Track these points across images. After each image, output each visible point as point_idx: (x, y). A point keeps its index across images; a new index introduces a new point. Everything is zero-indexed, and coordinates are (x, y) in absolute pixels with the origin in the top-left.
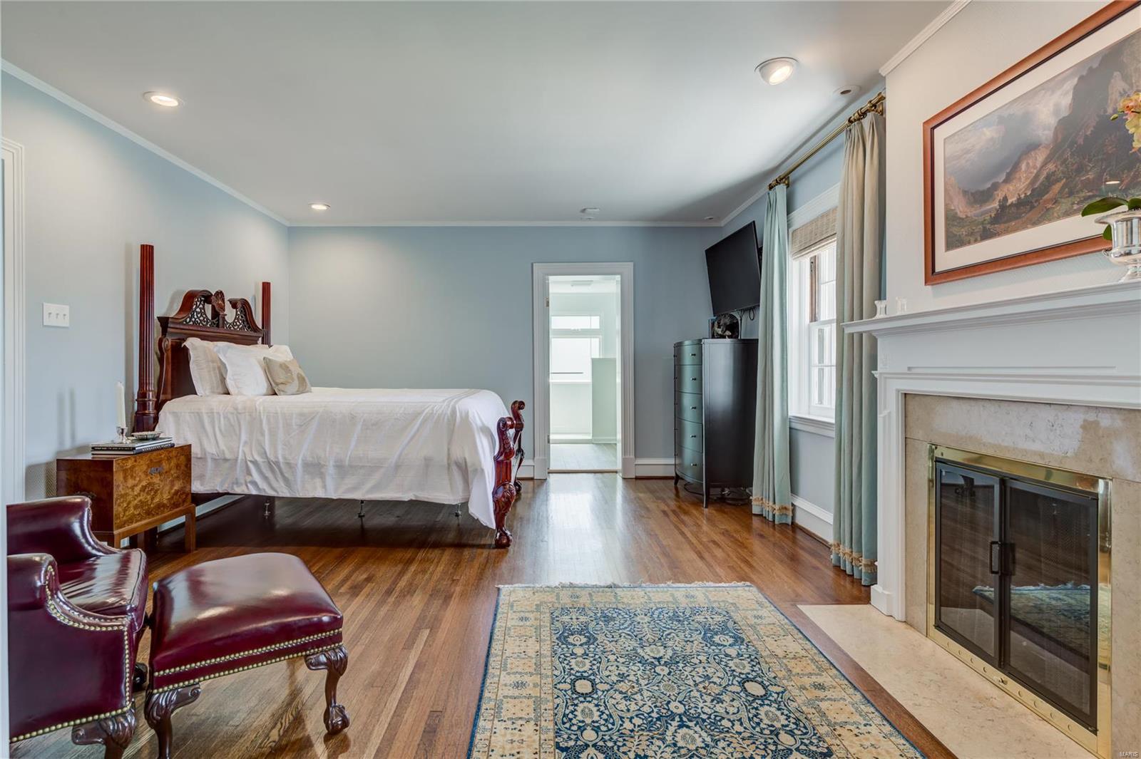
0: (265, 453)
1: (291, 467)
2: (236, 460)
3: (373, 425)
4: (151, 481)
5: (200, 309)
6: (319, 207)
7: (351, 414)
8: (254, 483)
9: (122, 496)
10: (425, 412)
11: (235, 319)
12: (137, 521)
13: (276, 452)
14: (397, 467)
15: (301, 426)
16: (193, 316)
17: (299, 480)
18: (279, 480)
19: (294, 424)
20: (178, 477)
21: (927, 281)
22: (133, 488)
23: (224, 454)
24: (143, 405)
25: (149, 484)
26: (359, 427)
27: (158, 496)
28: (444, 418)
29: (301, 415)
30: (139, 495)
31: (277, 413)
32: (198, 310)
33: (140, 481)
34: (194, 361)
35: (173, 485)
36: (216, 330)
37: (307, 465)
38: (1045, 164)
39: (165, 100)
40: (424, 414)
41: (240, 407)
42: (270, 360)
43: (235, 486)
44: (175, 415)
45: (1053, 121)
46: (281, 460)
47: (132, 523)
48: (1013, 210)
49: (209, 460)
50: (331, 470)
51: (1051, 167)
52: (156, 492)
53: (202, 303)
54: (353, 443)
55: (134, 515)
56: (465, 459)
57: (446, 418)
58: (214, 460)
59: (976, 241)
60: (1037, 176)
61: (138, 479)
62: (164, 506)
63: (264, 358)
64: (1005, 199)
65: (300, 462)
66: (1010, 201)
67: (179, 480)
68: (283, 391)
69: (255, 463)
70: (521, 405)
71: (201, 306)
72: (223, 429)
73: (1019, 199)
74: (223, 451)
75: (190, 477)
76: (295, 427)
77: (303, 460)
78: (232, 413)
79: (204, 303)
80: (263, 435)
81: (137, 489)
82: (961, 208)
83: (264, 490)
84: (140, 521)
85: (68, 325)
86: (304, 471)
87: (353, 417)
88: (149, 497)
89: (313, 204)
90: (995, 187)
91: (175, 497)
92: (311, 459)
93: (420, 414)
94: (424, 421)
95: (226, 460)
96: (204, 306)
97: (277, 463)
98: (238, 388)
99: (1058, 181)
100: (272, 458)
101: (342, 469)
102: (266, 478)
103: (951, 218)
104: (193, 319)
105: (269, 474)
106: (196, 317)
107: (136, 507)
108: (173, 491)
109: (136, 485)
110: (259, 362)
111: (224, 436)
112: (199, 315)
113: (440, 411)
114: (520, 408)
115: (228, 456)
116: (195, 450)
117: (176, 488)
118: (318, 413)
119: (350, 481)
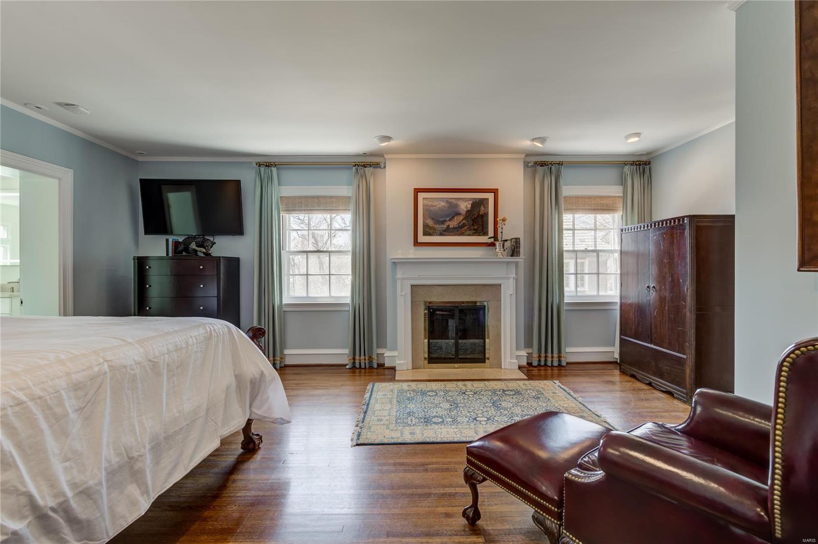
13: (52, 482)
15: (81, 409)
17: (106, 509)
21: (414, 245)
29: (76, 387)
37: (112, 475)
38: (463, 220)
45: (465, 210)
48: (452, 230)
50: (148, 459)
51: (464, 221)
59: (437, 235)
60: (460, 222)
64: (449, 226)
66: (450, 227)
73: (454, 227)
76: (73, 416)
82: (430, 223)
90: (445, 221)
92: (117, 460)
97: (65, 509)
99: (466, 226)
101: (158, 450)
103: (426, 226)
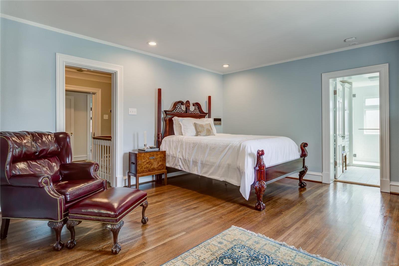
0: (183, 156)
1: (189, 162)
2: (176, 157)
3: (213, 149)
4: (150, 161)
5: (180, 107)
6: (226, 66)
7: (207, 144)
8: (180, 166)
9: (140, 164)
10: (230, 145)
11: (195, 110)
12: (145, 173)
13: (186, 156)
14: (219, 166)
16: (176, 110)
17: (191, 166)
18: (186, 166)
19: (191, 146)
20: (160, 161)
22: (144, 162)
23: (174, 155)
24: (159, 138)
25: (150, 162)
26: (208, 149)
27: (153, 166)
28: (236, 148)
29: (193, 143)
30: (146, 165)
31: (187, 142)
32: (179, 107)
33: (146, 161)
34: (175, 124)
35: (158, 163)
36: (186, 114)
37: (193, 162)
39: (153, 44)
40: (229, 146)
41: (179, 139)
42: (196, 124)
43: (176, 166)
44: (165, 141)
46: (187, 159)
47: (143, 173)
49: (171, 156)
50: (199, 164)
52: (152, 164)
53: (180, 105)
54: (206, 155)
55: (144, 170)
56: (240, 166)
57: (237, 148)
58: (172, 156)
61: (145, 160)
62: (155, 169)
63: (194, 123)
65: (191, 160)
67: (161, 162)
68: (200, 135)
69: (180, 159)
70: (305, 145)
71: (180, 106)
72: (175, 146)
74: (174, 154)
75: (165, 161)
76: (191, 148)
77: (192, 160)
78: (177, 142)
79: (181, 105)
80: (183, 150)
81: (145, 163)
83: (182, 169)
84: (146, 173)
85: (136, 114)
86: (193, 164)
87: (207, 145)
88: (149, 166)
89: (224, 65)
91: (159, 167)
92: (194, 160)
93: (227, 146)
94: (229, 149)
95: (174, 157)
96: (181, 106)
97: (186, 160)
98: (185, 133)
100: (185, 158)
101: (203, 165)
102: (183, 165)
104: (177, 111)
105: (184, 163)
106: (177, 110)
107: (145, 168)
108: (159, 165)
109: (145, 162)
110: (193, 124)
111: (175, 149)
112: (179, 109)
113: (235, 145)
114: (304, 146)
115: (175, 156)
116: (167, 153)
117: (160, 164)
118: (198, 143)
119: (205, 170)
